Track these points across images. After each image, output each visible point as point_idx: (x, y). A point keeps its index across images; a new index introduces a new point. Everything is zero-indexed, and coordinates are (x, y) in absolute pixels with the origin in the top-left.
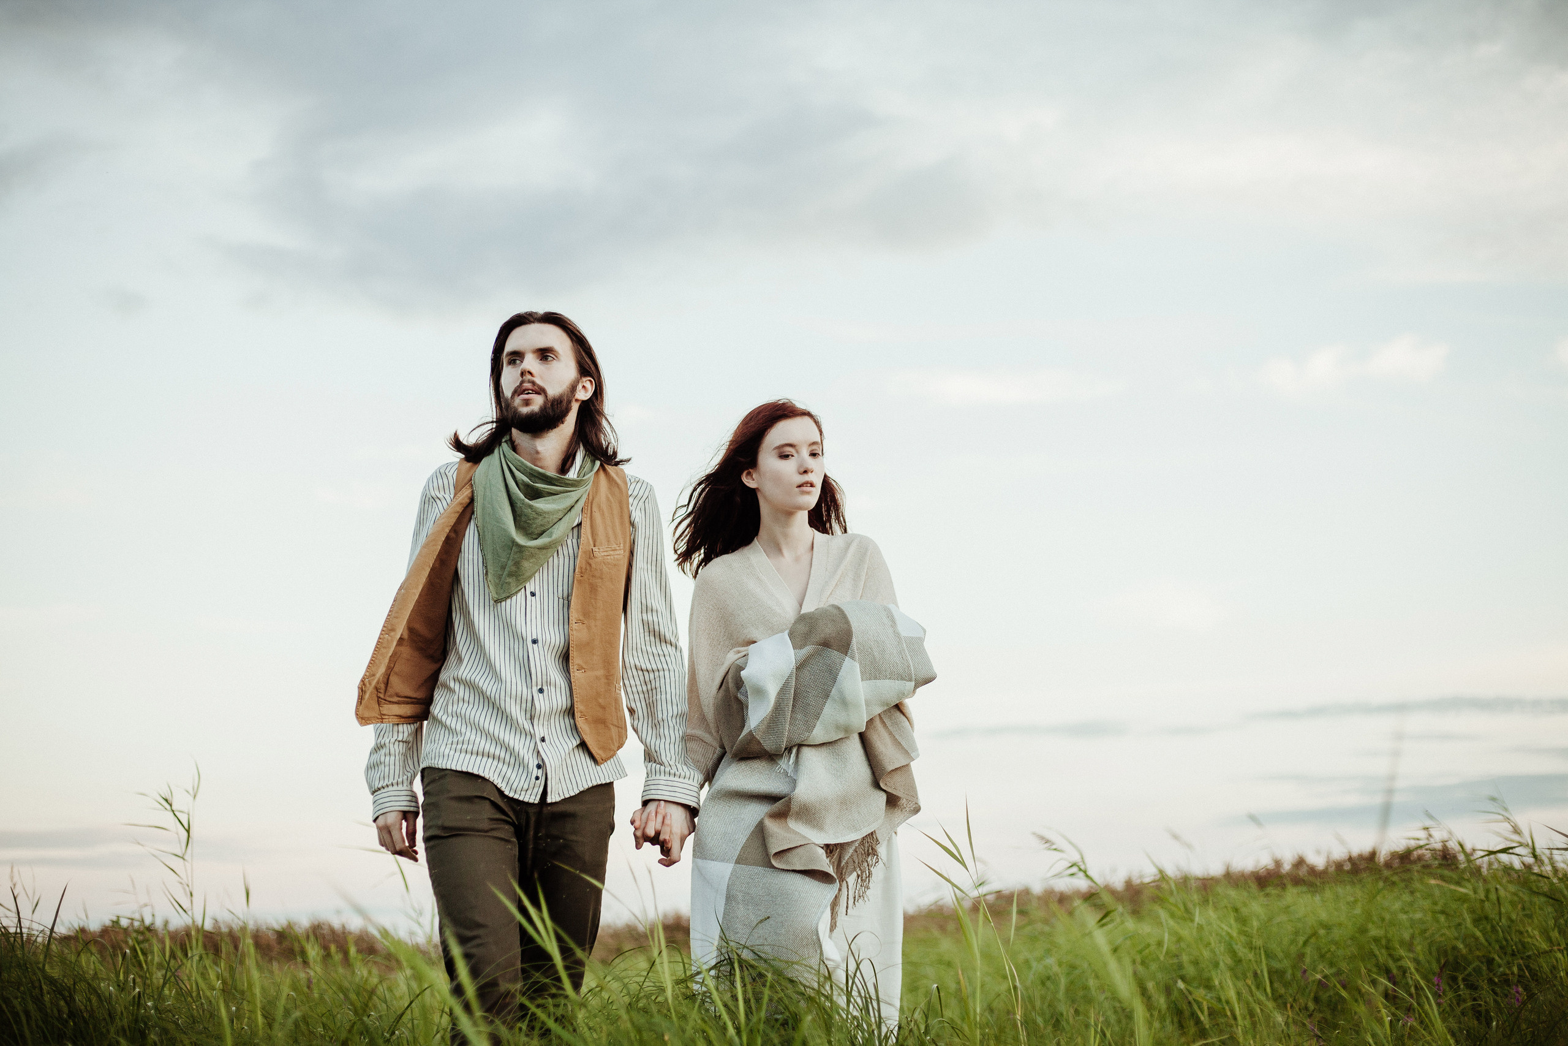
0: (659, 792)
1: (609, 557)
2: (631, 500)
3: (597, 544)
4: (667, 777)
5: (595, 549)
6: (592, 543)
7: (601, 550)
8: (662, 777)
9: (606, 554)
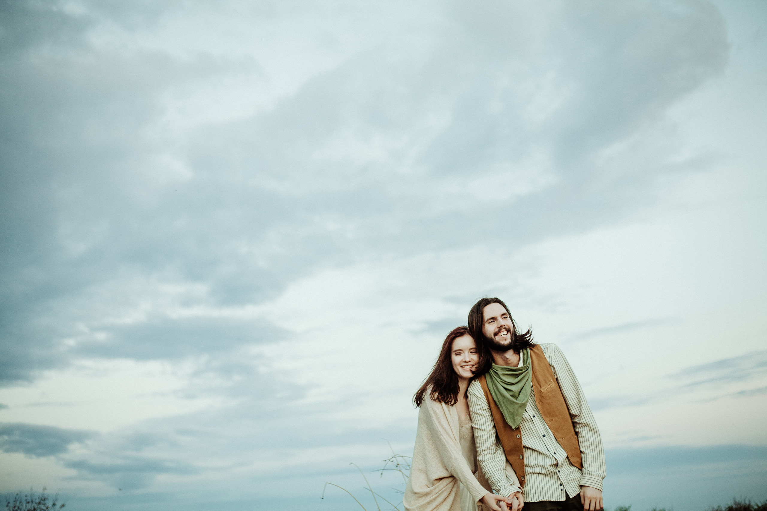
0: (585, 482)
1: (549, 389)
2: (548, 359)
3: (542, 386)
4: (588, 476)
5: (541, 389)
6: (539, 387)
7: (544, 388)
8: (586, 475)
9: (547, 388)
